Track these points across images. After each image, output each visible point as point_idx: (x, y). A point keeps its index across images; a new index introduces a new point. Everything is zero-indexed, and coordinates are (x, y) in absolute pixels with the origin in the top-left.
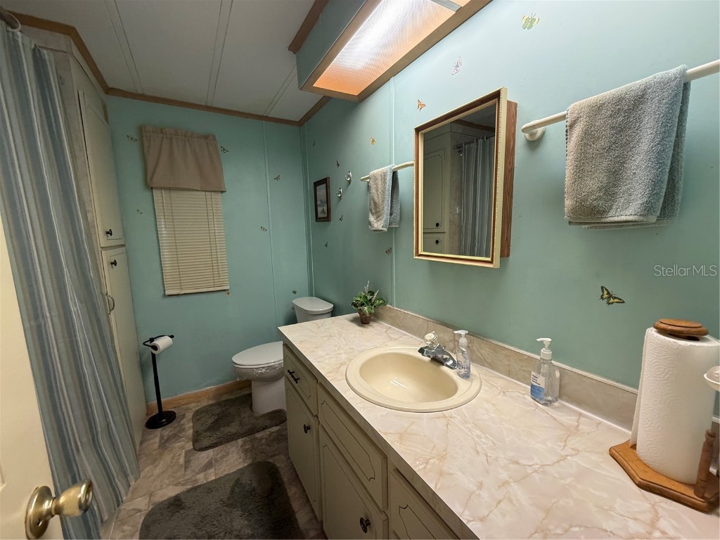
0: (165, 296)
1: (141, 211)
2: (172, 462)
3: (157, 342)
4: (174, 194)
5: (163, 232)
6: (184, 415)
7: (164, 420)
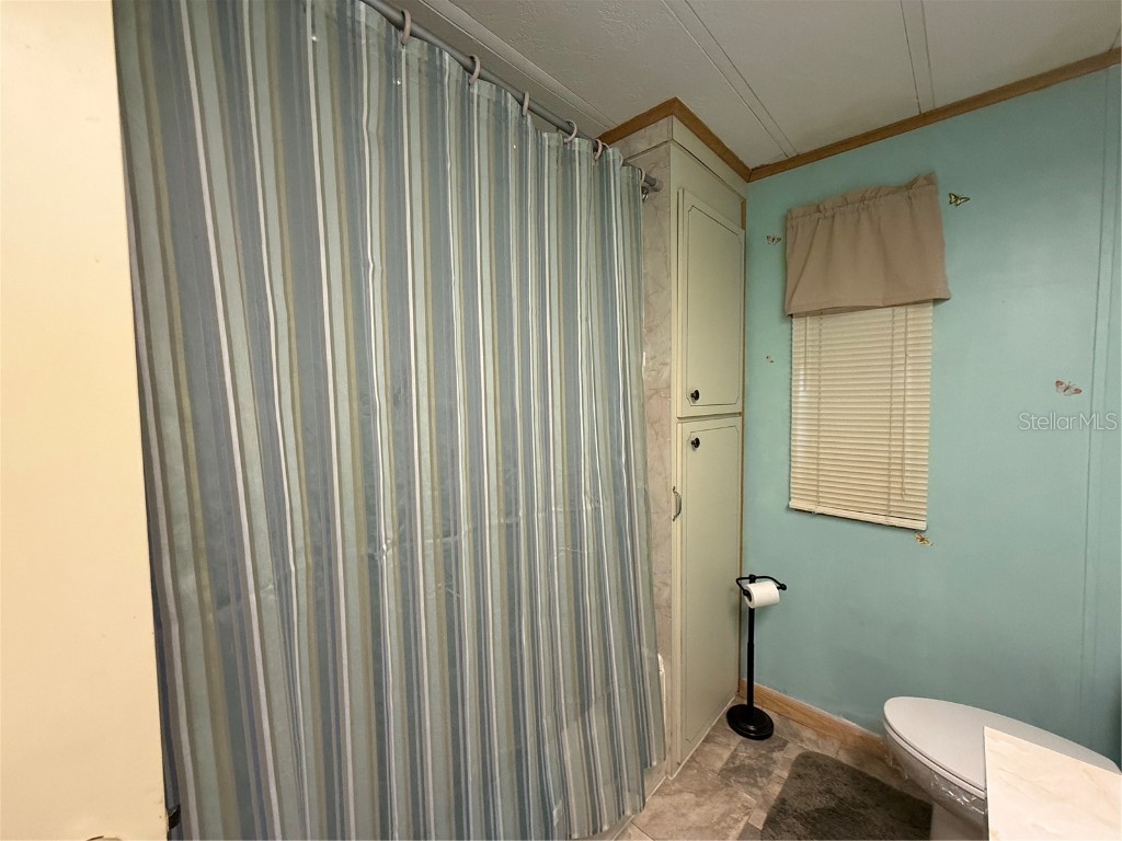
0: (789, 509)
1: (773, 359)
2: (718, 824)
3: (753, 588)
4: (830, 323)
5: (801, 394)
6: (785, 743)
7: (752, 728)
